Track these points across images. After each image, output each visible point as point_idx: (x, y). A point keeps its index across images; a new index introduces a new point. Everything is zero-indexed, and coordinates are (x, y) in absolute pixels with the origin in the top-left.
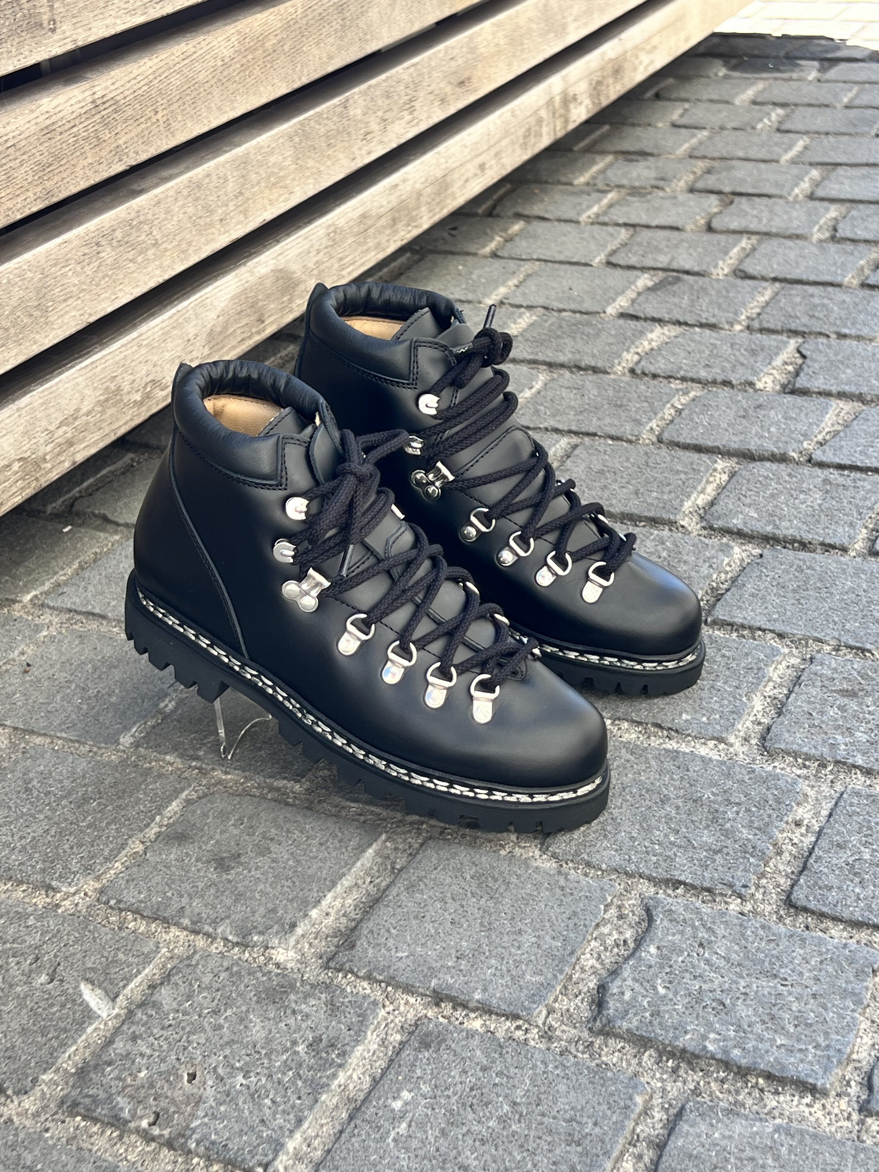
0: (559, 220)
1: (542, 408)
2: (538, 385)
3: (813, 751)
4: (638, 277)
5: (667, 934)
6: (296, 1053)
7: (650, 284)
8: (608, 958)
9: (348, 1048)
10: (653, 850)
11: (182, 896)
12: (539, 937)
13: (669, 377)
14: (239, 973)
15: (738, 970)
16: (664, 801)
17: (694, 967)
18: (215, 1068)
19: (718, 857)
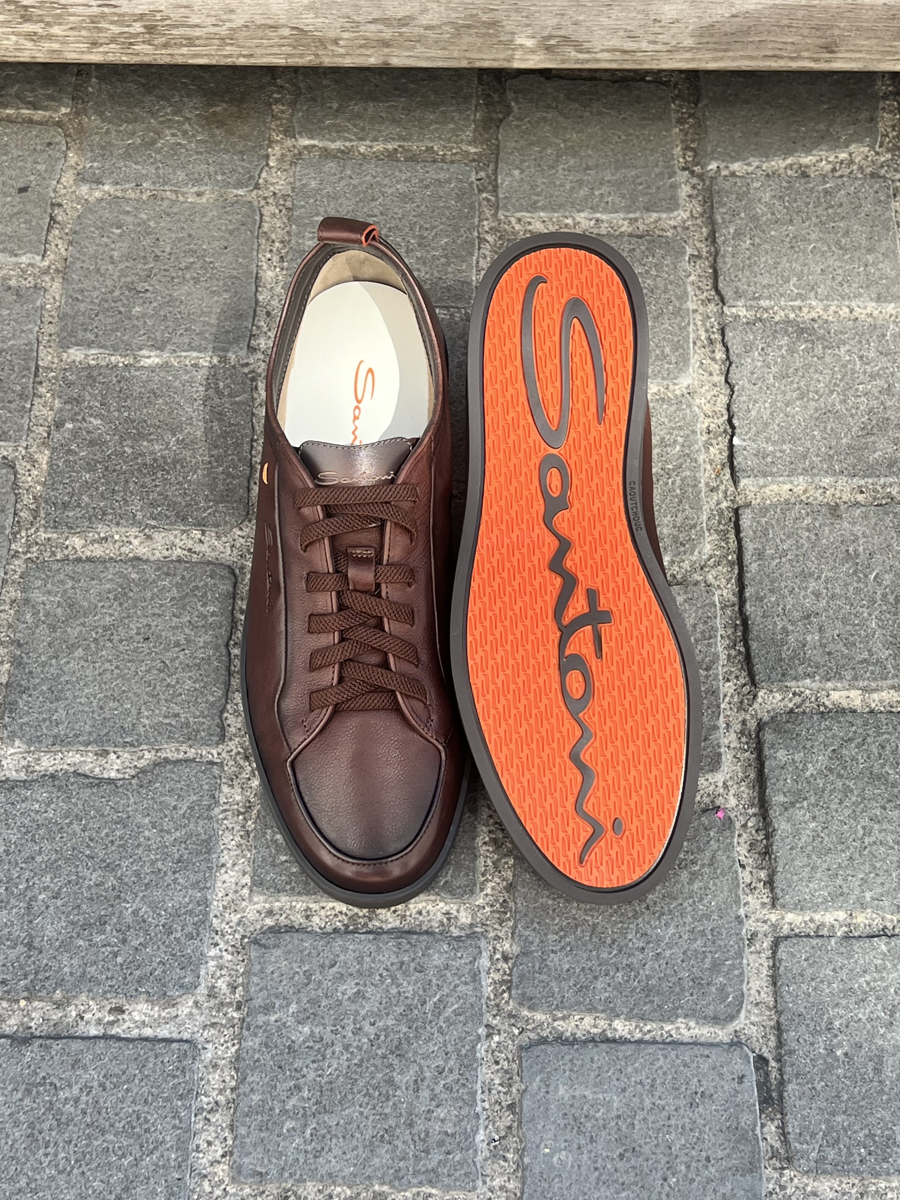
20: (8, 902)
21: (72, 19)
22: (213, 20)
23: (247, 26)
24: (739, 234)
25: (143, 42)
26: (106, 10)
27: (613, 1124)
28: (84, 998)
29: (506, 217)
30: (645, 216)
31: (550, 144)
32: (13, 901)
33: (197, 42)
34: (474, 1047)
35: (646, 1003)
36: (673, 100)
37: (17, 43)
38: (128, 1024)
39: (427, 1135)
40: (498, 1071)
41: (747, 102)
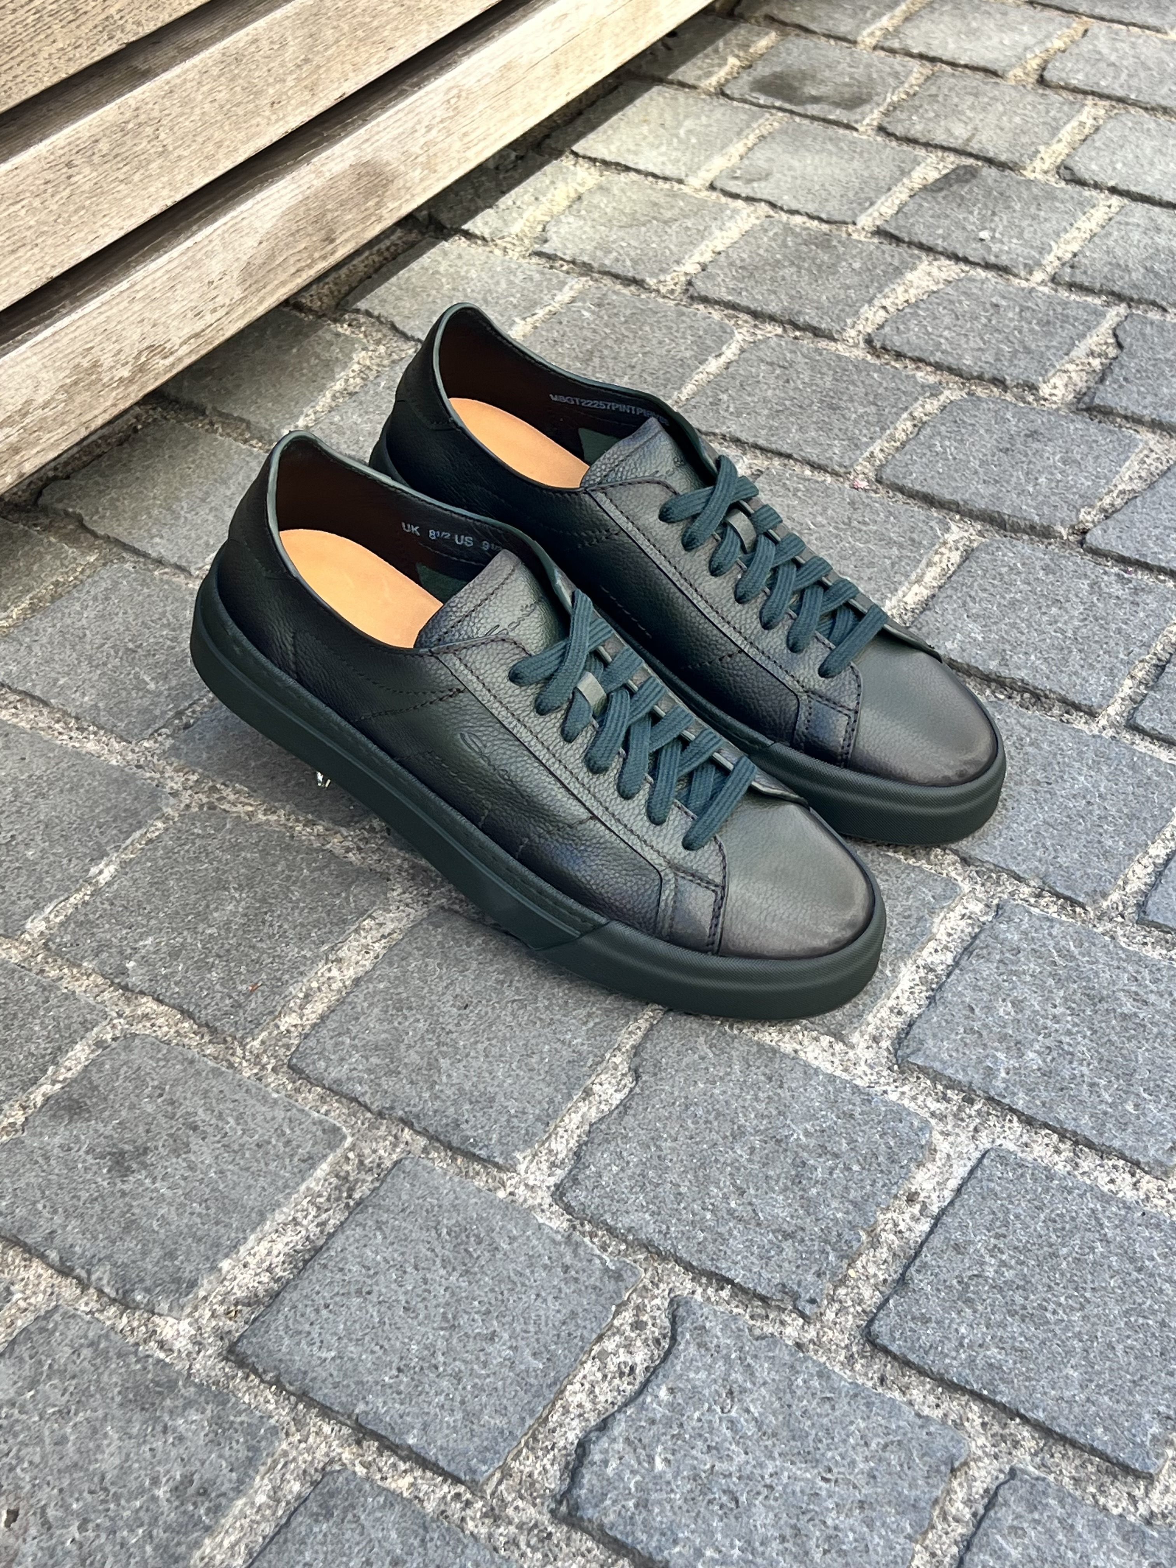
0: (828, 36)
1: (724, 397)
2: (730, 352)
3: (960, 1077)
4: (916, 162)
5: (688, 1369)
6: (154, 1499)
7: (933, 176)
8: (604, 1394)
9: (224, 1501)
10: (703, 1218)
11: (55, 1212)
12: (515, 1349)
13: (918, 360)
14: (106, 1351)
15: (769, 1443)
16: (739, 1134)
17: (711, 1433)
18: (44, 1509)
19: (787, 1245)
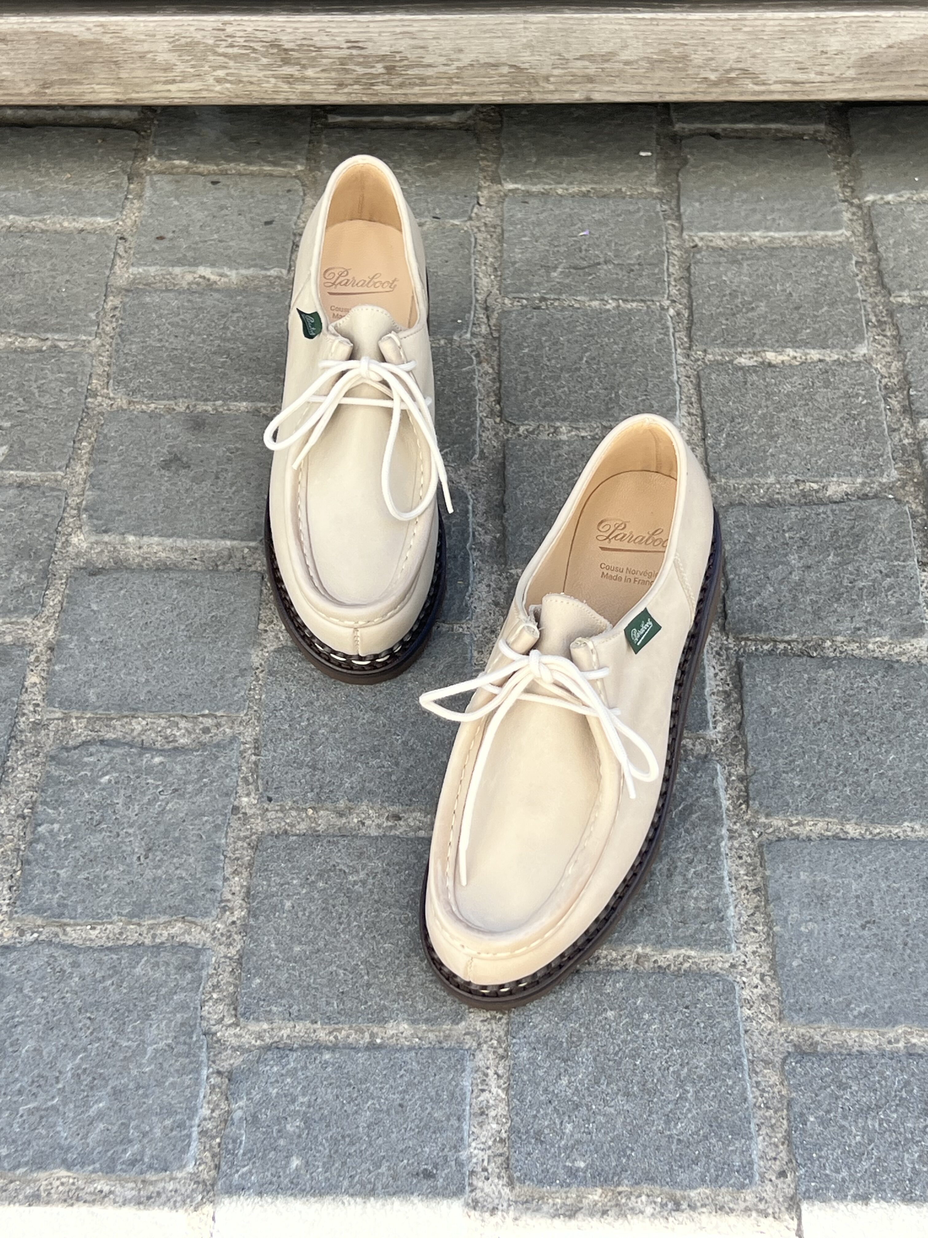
20: (293, 735)
21: (324, 61)
22: (443, 60)
23: (472, 65)
24: (899, 245)
25: (383, 82)
26: (354, 52)
27: (853, 901)
28: (365, 807)
29: (690, 236)
30: (813, 233)
31: (724, 184)
32: (297, 735)
33: (429, 81)
34: (718, 844)
35: (874, 811)
36: (829, 152)
37: (275, 86)
38: (404, 828)
39: (683, 910)
40: (742, 865)
41: (894, 151)
